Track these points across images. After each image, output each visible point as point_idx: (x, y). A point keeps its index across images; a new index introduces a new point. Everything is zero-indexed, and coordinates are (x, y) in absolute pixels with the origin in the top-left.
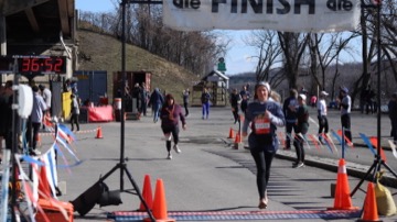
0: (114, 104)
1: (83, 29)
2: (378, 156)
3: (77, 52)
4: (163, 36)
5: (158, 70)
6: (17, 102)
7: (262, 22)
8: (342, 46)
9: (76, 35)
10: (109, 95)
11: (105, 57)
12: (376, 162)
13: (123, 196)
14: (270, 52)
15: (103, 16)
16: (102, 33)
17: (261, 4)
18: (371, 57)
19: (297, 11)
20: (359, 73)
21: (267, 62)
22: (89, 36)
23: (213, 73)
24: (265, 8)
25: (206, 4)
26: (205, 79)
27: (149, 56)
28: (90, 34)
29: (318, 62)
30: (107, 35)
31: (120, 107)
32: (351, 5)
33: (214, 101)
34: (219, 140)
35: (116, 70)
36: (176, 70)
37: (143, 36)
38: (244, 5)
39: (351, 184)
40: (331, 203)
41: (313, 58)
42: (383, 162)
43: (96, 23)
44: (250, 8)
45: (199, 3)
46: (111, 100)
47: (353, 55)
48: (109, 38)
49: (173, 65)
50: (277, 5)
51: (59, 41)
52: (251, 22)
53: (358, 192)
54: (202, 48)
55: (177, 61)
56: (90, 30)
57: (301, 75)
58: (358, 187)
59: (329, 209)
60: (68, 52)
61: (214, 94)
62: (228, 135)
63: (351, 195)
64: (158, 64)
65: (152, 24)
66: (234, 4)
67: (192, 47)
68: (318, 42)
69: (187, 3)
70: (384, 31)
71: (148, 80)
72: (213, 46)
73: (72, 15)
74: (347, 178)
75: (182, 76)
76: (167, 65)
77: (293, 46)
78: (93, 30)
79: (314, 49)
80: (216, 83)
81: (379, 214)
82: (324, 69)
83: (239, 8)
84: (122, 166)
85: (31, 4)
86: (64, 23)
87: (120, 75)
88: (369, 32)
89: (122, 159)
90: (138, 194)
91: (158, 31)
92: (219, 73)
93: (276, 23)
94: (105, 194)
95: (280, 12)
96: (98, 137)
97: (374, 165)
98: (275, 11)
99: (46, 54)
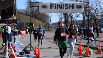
0: (26, 30)
1: (18, 13)
2: (88, 41)
3: (17, 18)
4: (37, 14)
5: (36, 22)
6: (8, 30)
7: (62, 11)
8: (78, 16)
9: (17, 14)
10: (24, 28)
11: (24, 19)
12: (88, 43)
13: (31, 51)
14: (61, 18)
15: (23, 10)
16: (23, 14)
17: (61, 7)
18: (84, 18)
19: (70, 8)
20: (82, 22)
21: (61, 20)
22: (20, 15)
23: (48, 23)
24: (62, 8)
25: (49, 7)
26: (47, 24)
27: (34, 19)
28: (20, 14)
29: (72, 20)
30: (24, 14)
31: (27, 31)
32: (82, 7)
33: (49, 29)
34: (50, 38)
35: (26, 22)
36: (40, 22)
37: (32, 14)
38: (58, 7)
39: (82, 48)
40: (78, 52)
41: (71, 19)
42: (90, 43)
43: (21, 12)
44: (59, 8)
45: (47, 7)
46: (25, 29)
47: (80, 18)
48: (24, 15)
49: (39, 21)
50: (65, 7)
51: (13, 16)
52: (59, 11)
53: (84, 50)
54: (46, 17)
55: (40, 20)
56: (20, 13)
57: (69, 23)
58: (84, 49)
59: (78, 54)
60: (15, 18)
61: (49, 28)
62: (52, 37)
63: (83, 50)
64: (36, 21)
65: (34, 11)
66: (55, 7)
67: (43, 17)
68: (72, 15)
69: (45, 7)
70: (87, 13)
71: (34, 25)
72: (48, 17)
73: (16, 10)
74: (81, 47)
75: (41, 24)
76: (38, 21)
77: (67, 16)
78: (21, 13)
79: (72, 17)
80: (49, 25)
81: (89, 55)
82: (74, 21)
83: (56, 8)
84: (30, 45)
85: (7, 7)
86: (14, 12)
87: (27, 24)
88: (84, 13)
89: (30, 43)
90: (34, 51)
91: (36, 13)
92: (50, 23)
93: (65, 11)
94: (26, 51)
95: (66, 9)
96: (23, 38)
97: (88, 44)
98: (65, 9)
99: (10, 19)
